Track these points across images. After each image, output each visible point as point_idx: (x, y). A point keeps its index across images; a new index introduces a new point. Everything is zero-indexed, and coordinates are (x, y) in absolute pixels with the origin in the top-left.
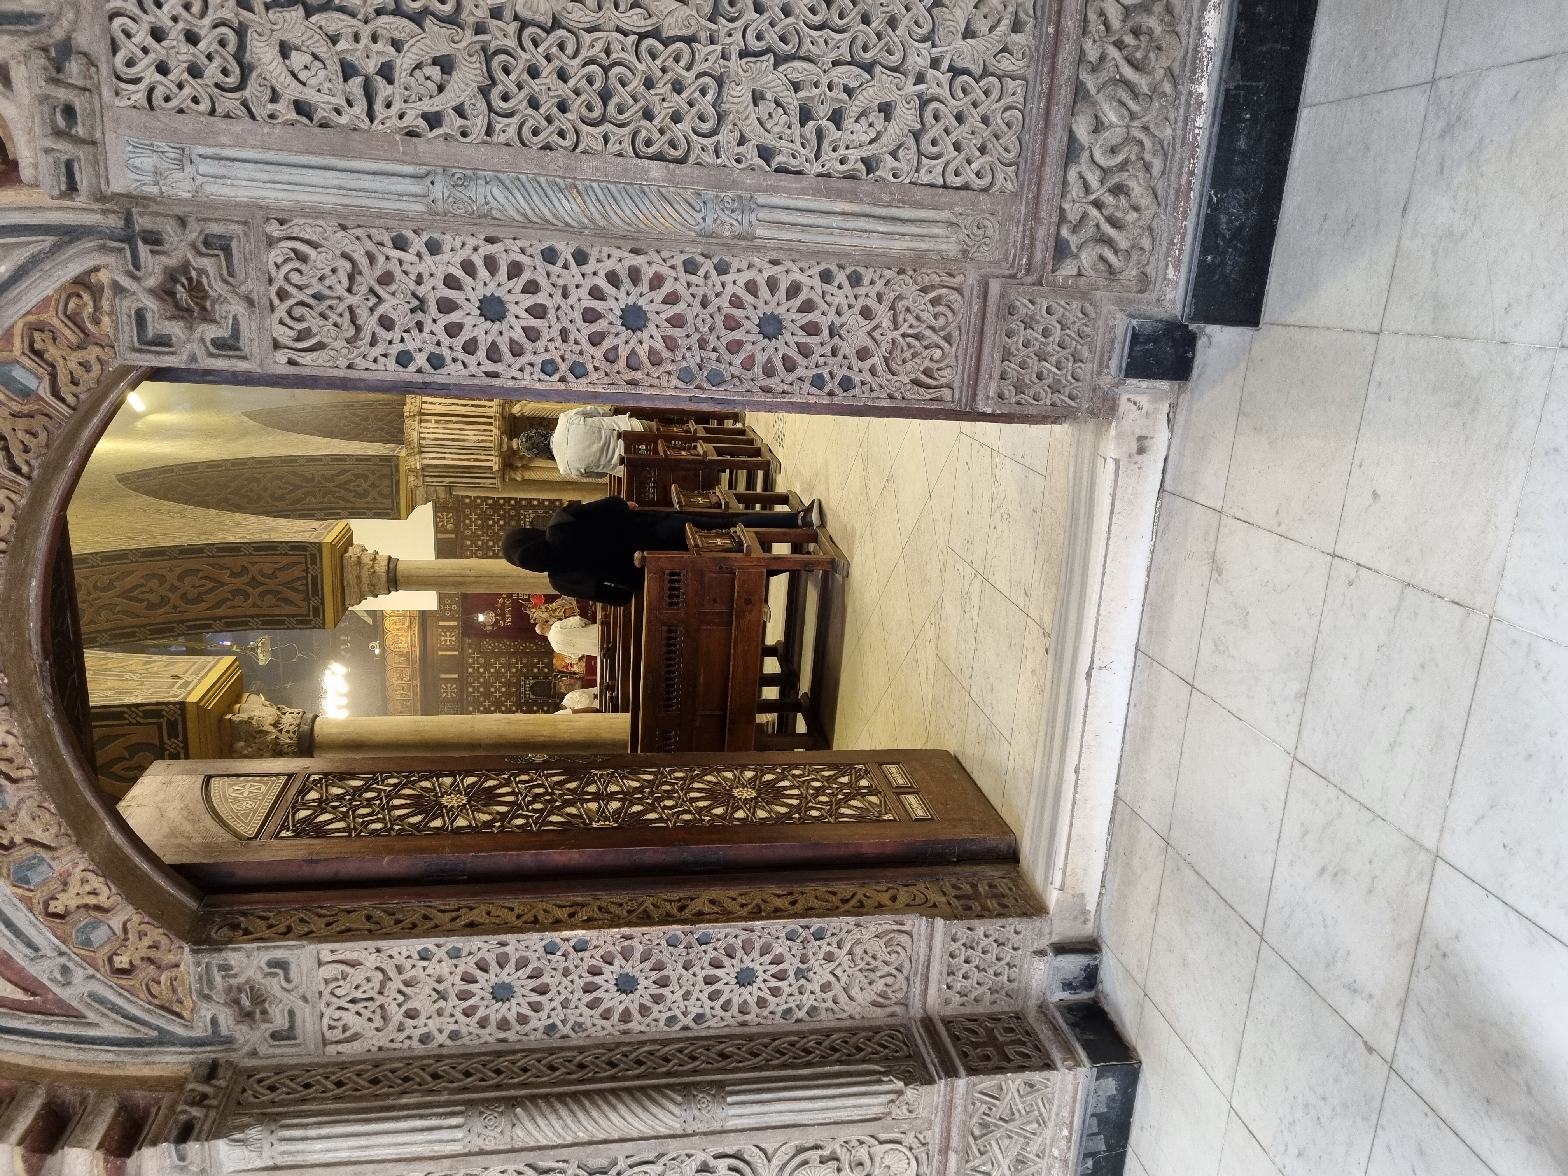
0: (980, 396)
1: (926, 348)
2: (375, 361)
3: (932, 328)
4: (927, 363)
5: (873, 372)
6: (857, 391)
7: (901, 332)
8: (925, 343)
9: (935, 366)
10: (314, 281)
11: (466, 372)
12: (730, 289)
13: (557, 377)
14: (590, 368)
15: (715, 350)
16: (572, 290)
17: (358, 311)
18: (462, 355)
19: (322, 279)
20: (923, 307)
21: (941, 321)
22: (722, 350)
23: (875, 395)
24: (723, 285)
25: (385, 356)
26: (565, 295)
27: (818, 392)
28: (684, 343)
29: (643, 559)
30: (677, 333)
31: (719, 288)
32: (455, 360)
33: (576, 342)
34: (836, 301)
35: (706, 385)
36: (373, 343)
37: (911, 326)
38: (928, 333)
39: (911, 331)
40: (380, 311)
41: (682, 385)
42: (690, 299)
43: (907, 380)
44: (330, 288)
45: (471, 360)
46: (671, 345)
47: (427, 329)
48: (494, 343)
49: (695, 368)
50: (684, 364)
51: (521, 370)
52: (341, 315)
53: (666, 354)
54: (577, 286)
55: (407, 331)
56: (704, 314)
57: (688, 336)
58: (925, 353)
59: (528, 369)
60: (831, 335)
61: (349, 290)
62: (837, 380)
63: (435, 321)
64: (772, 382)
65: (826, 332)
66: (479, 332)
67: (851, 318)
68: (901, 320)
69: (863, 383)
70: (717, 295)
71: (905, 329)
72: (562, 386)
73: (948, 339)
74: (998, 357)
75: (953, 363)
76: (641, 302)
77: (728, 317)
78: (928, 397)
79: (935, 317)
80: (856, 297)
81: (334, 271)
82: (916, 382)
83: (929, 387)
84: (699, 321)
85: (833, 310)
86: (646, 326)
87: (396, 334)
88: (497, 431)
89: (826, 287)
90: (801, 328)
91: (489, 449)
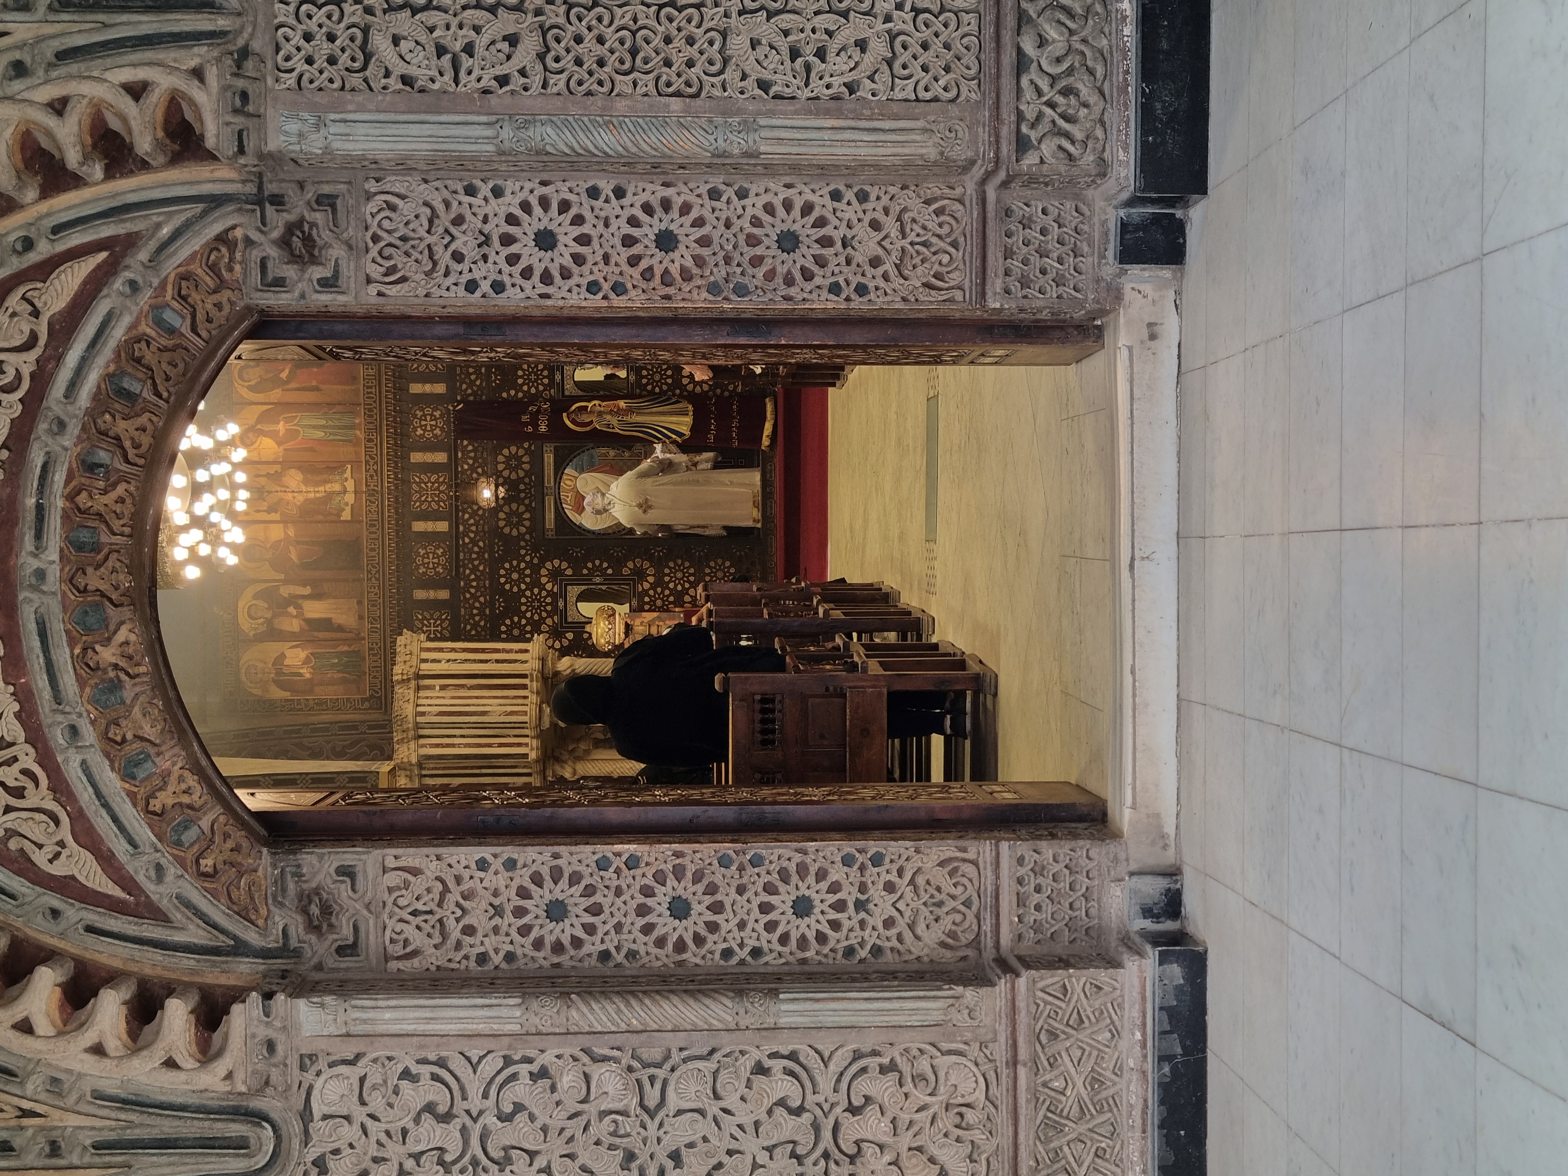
0: (989, 294)
1: (934, 254)
2: (448, 289)
3: (939, 236)
4: (936, 267)
5: (886, 277)
6: (872, 296)
7: (909, 240)
8: (933, 250)
9: (945, 269)
10: (401, 226)
11: (522, 295)
12: (750, 211)
13: (600, 295)
14: (629, 286)
15: (739, 265)
16: (613, 220)
17: (435, 248)
18: (519, 280)
19: (407, 224)
20: (927, 217)
21: (946, 229)
22: (746, 264)
23: (889, 298)
24: (744, 208)
25: (456, 284)
26: (607, 225)
27: (836, 298)
28: (711, 261)
30: (705, 252)
31: (740, 211)
32: (513, 285)
33: (617, 264)
34: (846, 216)
35: (733, 297)
36: (447, 274)
37: (918, 235)
38: (934, 240)
39: (918, 240)
40: (453, 247)
41: (711, 298)
42: (715, 222)
43: (919, 284)
44: (413, 230)
45: (527, 285)
46: (700, 263)
47: (491, 260)
48: (546, 269)
49: (721, 282)
50: (712, 279)
51: (570, 291)
52: (421, 253)
53: (695, 271)
54: (617, 217)
55: (475, 263)
56: (728, 234)
57: (714, 254)
58: (934, 258)
59: (575, 290)
60: (844, 246)
61: (429, 232)
62: (853, 286)
63: (497, 253)
64: (793, 291)
65: (839, 244)
66: (534, 261)
67: (862, 231)
68: (908, 230)
69: (877, 288)
70: (739, 217)
71: (912, 237)
72: (605, 303)
73: (955, 245)
74: (1000, 255)
75: (961, 266)
76: (672, 227)
77: (749, 236)
78: (941, 298)
79: (940, 225)
80: (864, 212)
81: (417, 217)
82: (927, 285)
83: (940, 289)
84: (723, 241)
85: (845, 223)
86: (676, 247)
87: (465, 266)
88: (534, 698)
89: (836, 204)
90: (816, 241)
91: (522, 725)
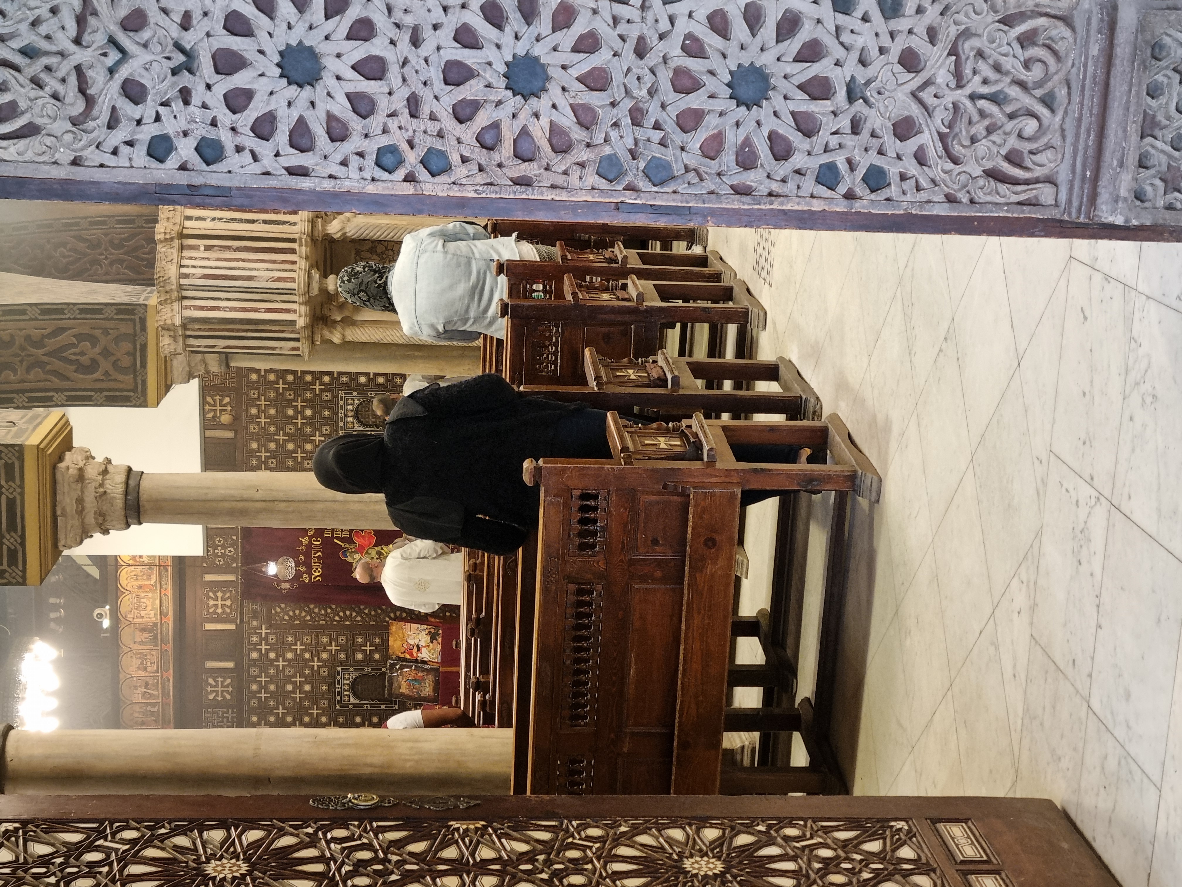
0: (1104, 195)
1: (1011, 116)
2: (115, 152)
3: (1022, 84)
4: (1013, 142)
5: (920, 158)
6: (893, 191)
7: (968, 90)
8: (1009, 109)
9: (1026, 147)
10: (24, 27)
11: (257, 168)
12: (683, 26)
13: (400, 174)
14: (455, 158)
15: (657, 126)
16: (427, 33)
17: (90, 73)
18: (250, 141)
19: (35, 24)
20: (1005, 49)
21: (1037, 72)
22: (670, 126)
23: (923, 196)
24: (672, 20)
25: (130, 144)
26: (416, 42)
27: (828, 193)
28: (606, 116)
29: (538, 470)
30: (596, 99)
31: (664, 25)
32: (239, 149)
33: (433, 118)
34: (859, 42)
35: (643, 184)
36: (112, 124)
37: (985, 82)
38: (1014, 92)
39: (985, 90)
40: (124, 72)
41: (603, 184)
42: (617, 44)
43: (978, 171)
44: (48, 37)
45: (265, 149)
46: (586, 119)
47: (196, 100)
48: (301, 121)
49: (624, 156)
50: (607, 150)
51: (344, 163)
52: (63, 80)
53: (577, 134)
54: (435, 27)
55: (165, 104)
56: (641, 67)
57: (613, 104)
58: (1009, 126)
59: (355, 161)
60: (851, 98)
61: (77, 41)
62: (861, 172)
63: (209, 87)
64: (751, 178)
65: (841, 94)
66: (278, 104)
67: (885, 70)
68: (968, 71)
69: (903, 177)
70: (662, 37)
71: (975, 85)
72: (408, 189)
73: (1048, 101)
74: (1133, 130)
75: (1057, 141)
76: (540, 51)
77: (679, 72)
78: (1015, 198)
79: (1027, 65)
80: (892, 35)
81: (54, 11)
82: (993, 174)
83: (1015, 182)
84: (631, 81)
85: (854, 56)
86: (544, 89)
87: (147, 109)
88: (303, 264)
89: (841, 19)
90: (801, 87)
91: (290, 292)
